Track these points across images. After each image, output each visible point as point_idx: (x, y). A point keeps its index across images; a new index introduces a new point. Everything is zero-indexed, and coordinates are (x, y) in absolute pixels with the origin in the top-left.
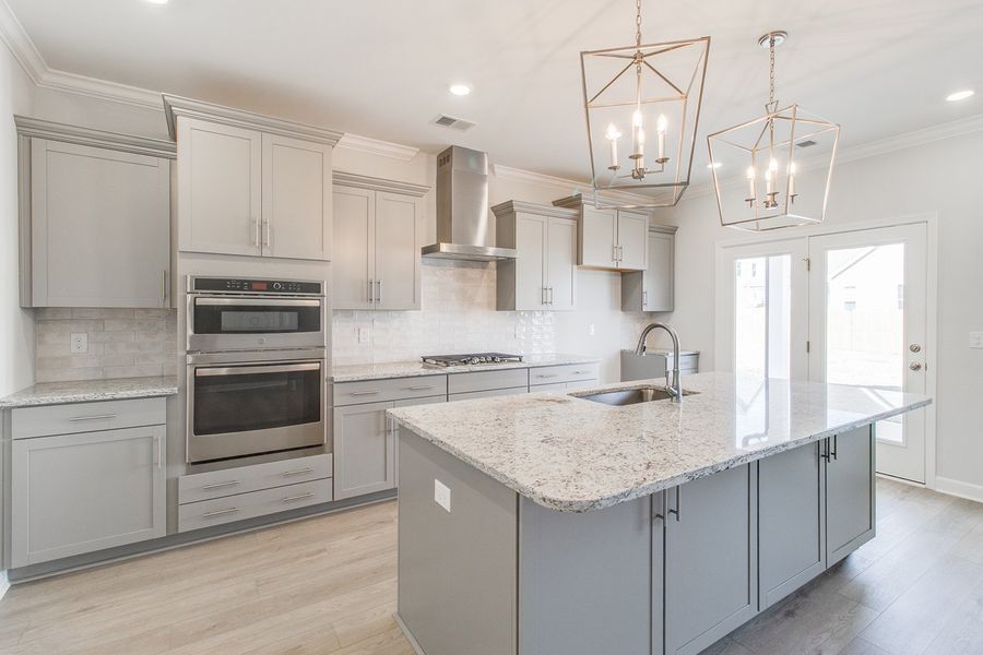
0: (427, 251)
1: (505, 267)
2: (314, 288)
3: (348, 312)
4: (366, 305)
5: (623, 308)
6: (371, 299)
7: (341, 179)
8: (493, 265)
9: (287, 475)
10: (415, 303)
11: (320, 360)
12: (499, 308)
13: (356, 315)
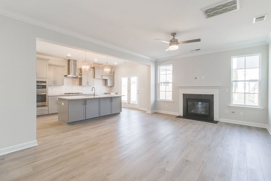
0: (65, 76)
1: (81, 79)
2: (45, 82)
3: (51, 86)
4: (54, 85)
5: (105, 86)
6: (55, 84)
7: (50, 65)
8: (79, 78)
9: (41, 110)
10: (63, 84)
11: (46, 93)
12: (80, 85)
13: (52, 86)
